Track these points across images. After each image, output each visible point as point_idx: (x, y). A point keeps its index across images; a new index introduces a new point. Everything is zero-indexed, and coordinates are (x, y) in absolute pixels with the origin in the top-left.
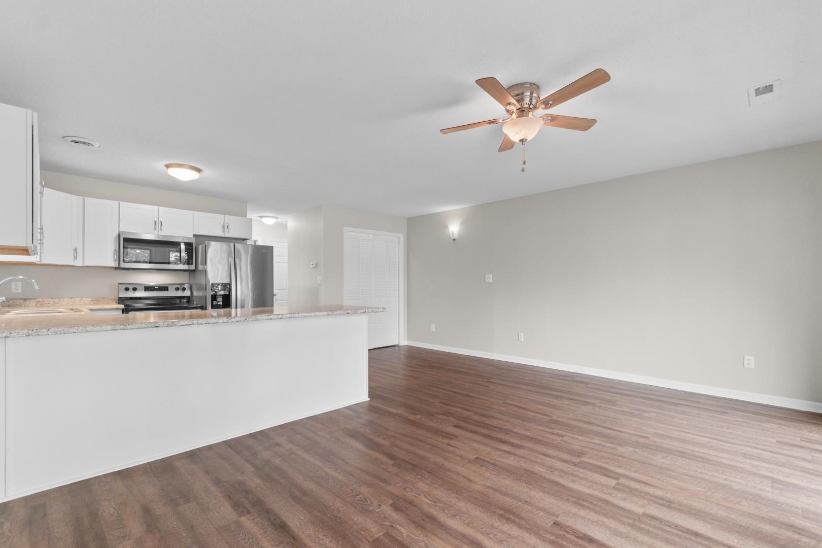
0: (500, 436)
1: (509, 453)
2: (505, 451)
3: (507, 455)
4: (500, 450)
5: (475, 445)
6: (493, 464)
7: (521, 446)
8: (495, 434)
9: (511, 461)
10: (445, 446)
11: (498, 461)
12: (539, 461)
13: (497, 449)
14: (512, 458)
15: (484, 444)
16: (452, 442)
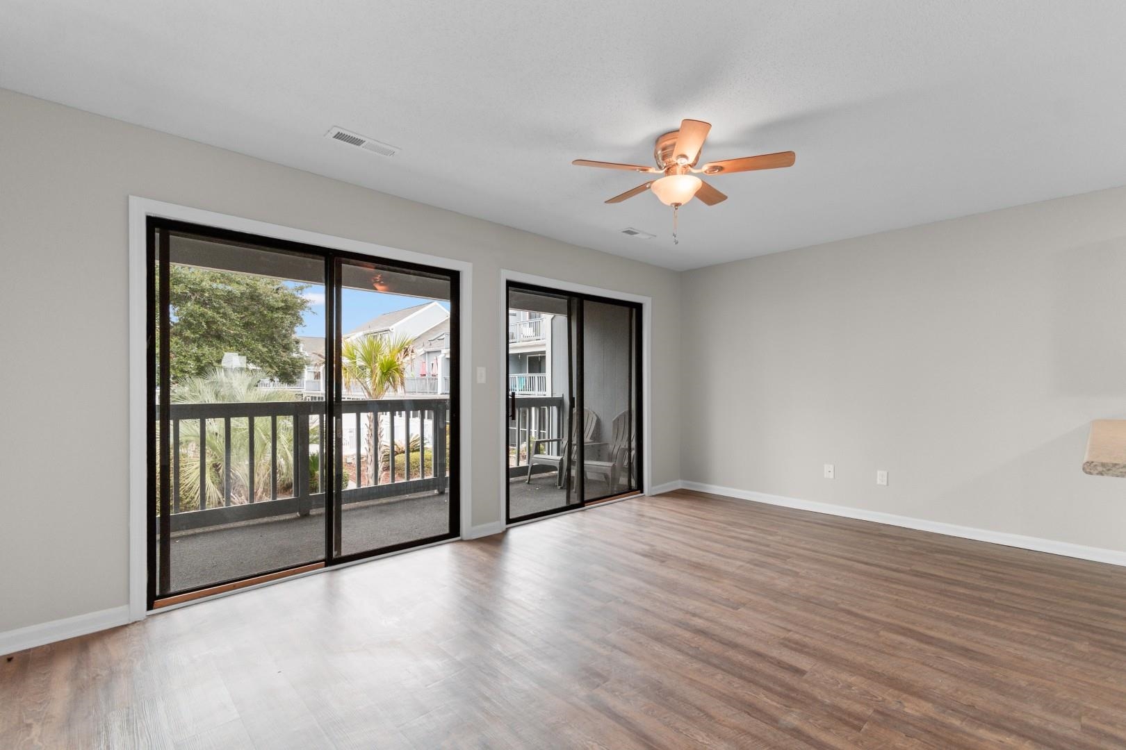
0: (708, 645)
1: (694, 615)
2: (700, 617)
3: (698, 611)
4: (707, 619)
5: (745, 628)
6: (714, 601)
7: (676, 625)
8: (716, 648)
9: (692, 604)
10: (790, 627)
11: (709, 605)
12: (658, 604)
13: (711, 621)
14: (691, 608)
15: (731, 629)
16: (783, 634)
